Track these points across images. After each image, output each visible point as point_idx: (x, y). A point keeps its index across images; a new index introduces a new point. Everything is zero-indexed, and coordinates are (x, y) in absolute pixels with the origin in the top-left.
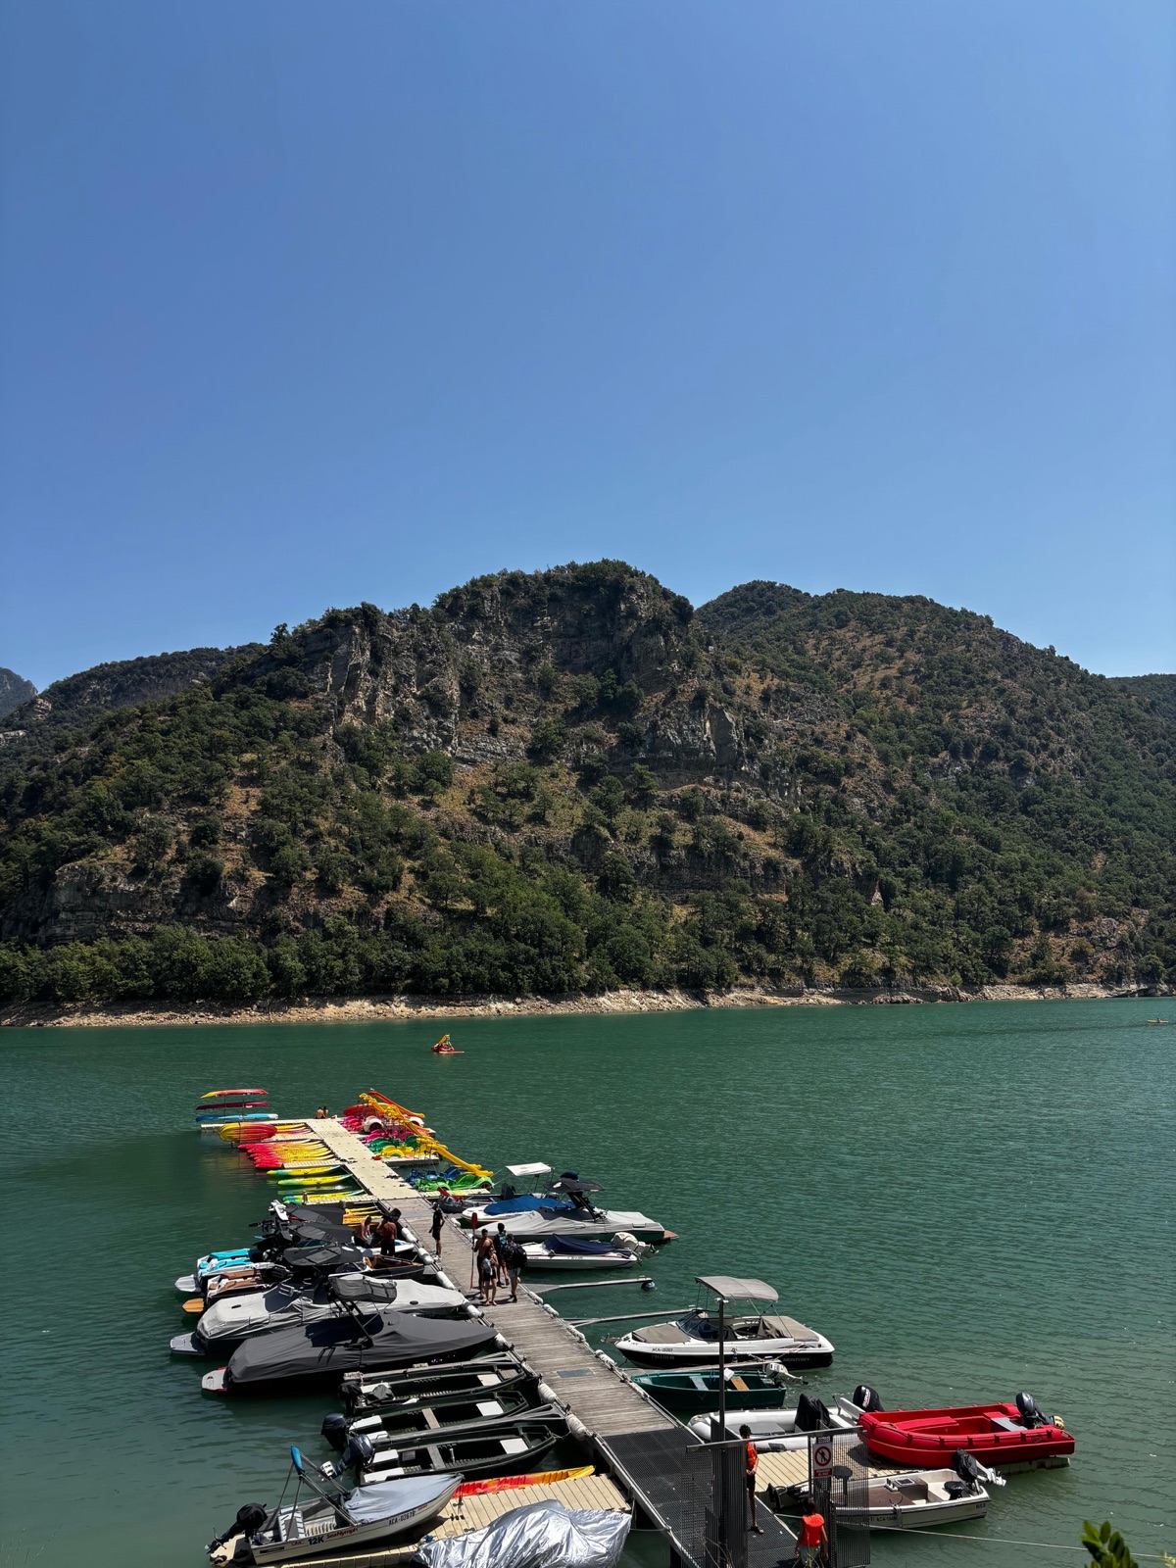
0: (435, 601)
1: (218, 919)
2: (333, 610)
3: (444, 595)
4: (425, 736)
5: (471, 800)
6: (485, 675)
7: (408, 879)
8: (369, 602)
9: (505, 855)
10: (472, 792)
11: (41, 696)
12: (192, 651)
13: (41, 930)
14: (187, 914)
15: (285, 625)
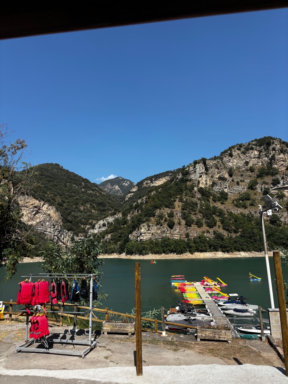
0: (220, 154)
1: (175, 234)
2: (195, 161)
3: (222, 152)
4: (220, 188)
5: (233, 203)
6: (234, 170)
7: (219, 223)
8: (204, 157)
9: (243, 216)
10: (233, 200)
11: (136, 186)
12: (166, 172)
13: (139, 238)
14: (168, 233)
15: (185, 166)
